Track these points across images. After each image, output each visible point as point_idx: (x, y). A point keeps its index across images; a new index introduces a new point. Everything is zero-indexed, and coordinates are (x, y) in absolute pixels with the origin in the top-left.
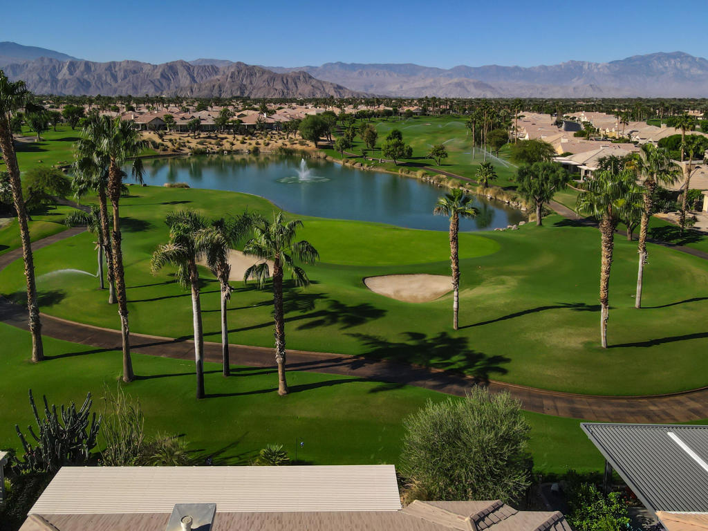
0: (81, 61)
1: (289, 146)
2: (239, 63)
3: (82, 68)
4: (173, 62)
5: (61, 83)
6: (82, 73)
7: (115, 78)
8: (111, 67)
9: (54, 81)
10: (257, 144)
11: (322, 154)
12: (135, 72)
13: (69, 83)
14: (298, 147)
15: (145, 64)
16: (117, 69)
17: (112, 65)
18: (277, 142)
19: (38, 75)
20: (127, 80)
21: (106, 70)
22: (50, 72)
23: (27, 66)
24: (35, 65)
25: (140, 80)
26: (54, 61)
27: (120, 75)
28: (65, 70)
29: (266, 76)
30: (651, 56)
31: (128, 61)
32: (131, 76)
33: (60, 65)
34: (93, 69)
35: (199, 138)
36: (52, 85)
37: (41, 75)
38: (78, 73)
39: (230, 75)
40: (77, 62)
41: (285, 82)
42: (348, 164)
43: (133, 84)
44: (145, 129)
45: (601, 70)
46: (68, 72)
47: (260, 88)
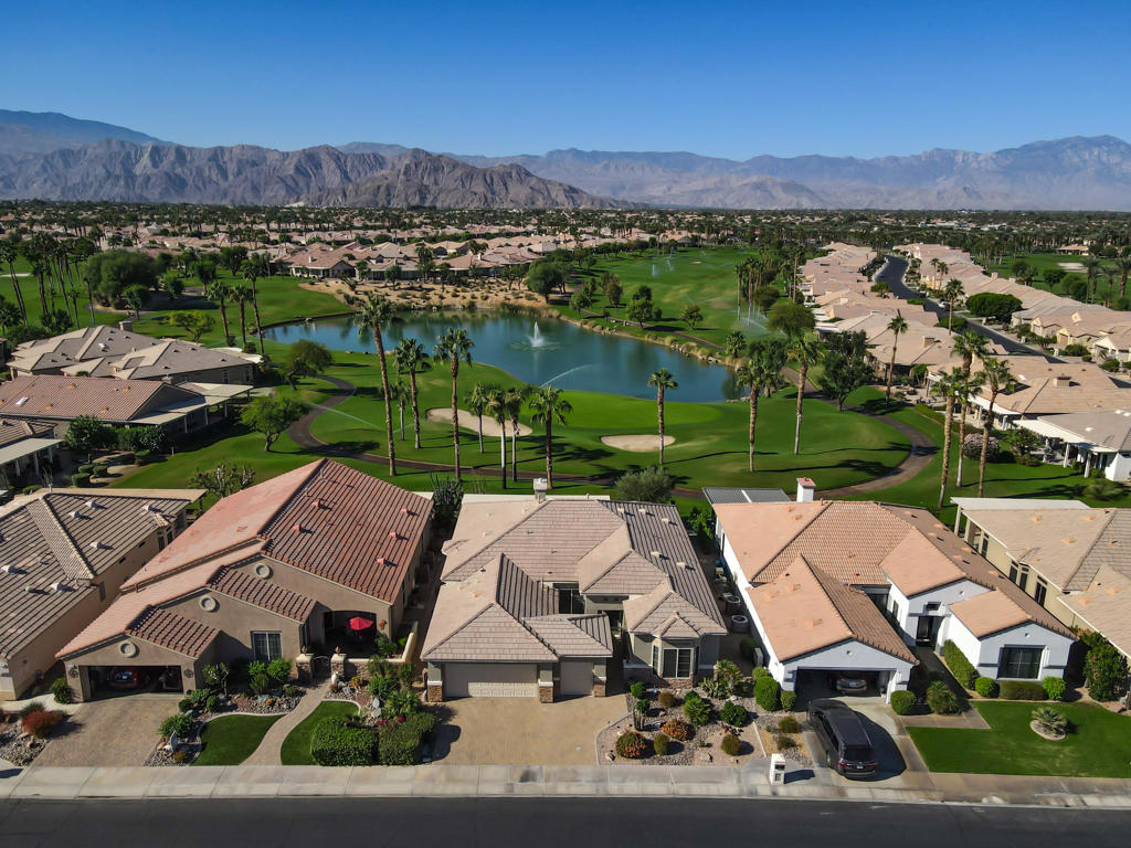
0: (170, 145)
1: (513, 301)
2: (416, 151)
3: (172, 156)
4: (314, 148)
5: (140, 180)
6: (173, 164)
7: (223, 173)
8: (216, 155)
9: (130, 177)
10: (473, 297)
11: (555, 313)
12: (254, 164)
13: (153, 180)
14: (524, 302)
15: (268, 150)
16: (226, 159)
17: (219, 152)
18: (498, 295)
19: (105, 167)
20: (242, 177)
21: (209, 160)
22: (122, 162)
23: (85, 154)
24: (98, 151)
25: (263, 176)
26: (127, 145)
27: (232, 167)
28: (145, 160)
29: (459, 172)
30: (1064, 142)
31: (243, 147)
32: (248, 172)
33: (136, 152)
34: (189, 158)
35: (400, 289)
36: (127, 183)
37: (108, 167)
38: (165, 165)
39: (403, 170)
40: (163, 147)
41: (489, 181)
42: (586, 327)
43: (252, 183)
44: (328, 276)
45: (983, 164)
46: (149, 164)
47: (450, 191)
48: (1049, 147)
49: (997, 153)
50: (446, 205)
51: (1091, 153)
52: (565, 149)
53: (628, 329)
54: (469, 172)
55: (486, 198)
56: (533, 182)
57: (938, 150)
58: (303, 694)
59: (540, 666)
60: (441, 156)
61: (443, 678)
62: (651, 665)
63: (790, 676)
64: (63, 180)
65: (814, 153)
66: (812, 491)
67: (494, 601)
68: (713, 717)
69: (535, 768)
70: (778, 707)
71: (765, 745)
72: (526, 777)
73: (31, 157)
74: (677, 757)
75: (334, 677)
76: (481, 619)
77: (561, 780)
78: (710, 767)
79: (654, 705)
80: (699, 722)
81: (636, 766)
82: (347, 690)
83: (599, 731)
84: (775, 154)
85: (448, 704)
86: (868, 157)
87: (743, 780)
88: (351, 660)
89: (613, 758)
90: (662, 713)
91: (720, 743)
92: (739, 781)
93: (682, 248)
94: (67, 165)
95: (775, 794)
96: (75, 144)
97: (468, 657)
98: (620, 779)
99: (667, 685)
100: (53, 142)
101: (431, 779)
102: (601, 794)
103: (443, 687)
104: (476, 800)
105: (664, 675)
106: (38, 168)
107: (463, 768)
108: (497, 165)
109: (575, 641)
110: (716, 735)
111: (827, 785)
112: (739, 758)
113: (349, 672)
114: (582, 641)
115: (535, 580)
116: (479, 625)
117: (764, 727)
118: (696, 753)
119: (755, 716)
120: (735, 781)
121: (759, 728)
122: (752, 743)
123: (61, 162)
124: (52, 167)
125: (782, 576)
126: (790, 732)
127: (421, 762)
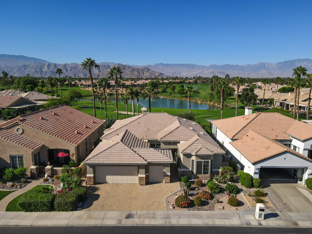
0: (53, 63)
2: (119, 64)
3: (53, 66)
5: (44, 73)
6: (53, 68)
7: (67, 70)
9: (41, 72)
12: (75, 68)
13: (48, 72)
15: (79, 64)
16: (67, 67)
17: (66, 65)
19: (35, 69)
20: (72, 71)
21: (63, 67)
22: (40, 68)
23: (30, 66)
24: (33, 65)
25: (77, 71)
26: (41, 63)
27: (69, 69)
28: (46, 67)
29: (130, 69)
31: (72, 63)
32: (73, 70)
33: (44, 65)
34: (57, 66)
35: (110, 89)
36: (41, 74)
37: (36, 69)
38: (51, 68)
40: (51, 64)
41: (138, 71)
42: (165, 97)
43: (74, 73)
44: (89, 87)
45: (273, 66)
46: (47, 68)
47: (128, 74)
48: (291, 61)
49: (277, 63)
50: (127, 77)
51: (303, 63)
52: (159, 63)
53: (177, 97)
54: (133, 69)
55: (138, 76)
56: (151, 72)
57: (261, 63)
58: (30, 182)
59: (139, 166)
60: (125, 65)
61: (94, 173)
62: (191, 169)
63: (257, 171)
64: (23, 73)
65: (227, 64)
66: (251, 110)
67: (119, 141)
68: (222, 191)
69: (134, 212)
70: (252, 186)
71: (249, 202)
72: (129, 216)
73: (15, 67)
74: (206, 207)
75: (46, 175)
76: (113, 148)
77: (147, 217)
78: (223, 212)
79: (193, 186)
80: (215, 192)
81: (185, 211)
82: (50, 181)
83: (167, 196)
84: (217, 64)
85: (96, 186)
86: (242, 65)
87: (242, 218)
88: (54, 168)
89: (174, 208)
90: (197, 189)
91: (227, 201)
92: (240, 218)
93: (192, 84)
94: (25, 69)
95: (260, 224)
96: (27, 63)
97: (105, 162)
98: (177, 217)
99: (198, 178)
100: (21, 63)
101: (79, 217)
102: (168, 224)
103: (94, 177)
104: (101, 227)
105: (197, 173)
106: (17, 70)
107: (97, 212)
108: (141, 67)
109: (156, 157)
110: (225, 198)
111: (287, 220)
112: (238, 208)
113: (53, 173)
114: (158, 157)
115: (140, 139)
116: (112, 150)
117: (247, 194)
118: (215, 205)
119: (242, 190)
120: (238, 218)
121: (245, 195)
122: (243, 201)
123: (23, 68)
124: (21, 69)
125: (245, 136)
126: (261, 197)
127: (76, 210)
